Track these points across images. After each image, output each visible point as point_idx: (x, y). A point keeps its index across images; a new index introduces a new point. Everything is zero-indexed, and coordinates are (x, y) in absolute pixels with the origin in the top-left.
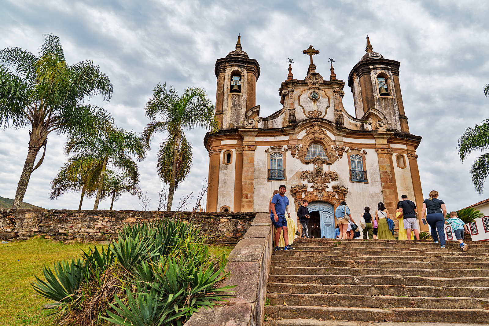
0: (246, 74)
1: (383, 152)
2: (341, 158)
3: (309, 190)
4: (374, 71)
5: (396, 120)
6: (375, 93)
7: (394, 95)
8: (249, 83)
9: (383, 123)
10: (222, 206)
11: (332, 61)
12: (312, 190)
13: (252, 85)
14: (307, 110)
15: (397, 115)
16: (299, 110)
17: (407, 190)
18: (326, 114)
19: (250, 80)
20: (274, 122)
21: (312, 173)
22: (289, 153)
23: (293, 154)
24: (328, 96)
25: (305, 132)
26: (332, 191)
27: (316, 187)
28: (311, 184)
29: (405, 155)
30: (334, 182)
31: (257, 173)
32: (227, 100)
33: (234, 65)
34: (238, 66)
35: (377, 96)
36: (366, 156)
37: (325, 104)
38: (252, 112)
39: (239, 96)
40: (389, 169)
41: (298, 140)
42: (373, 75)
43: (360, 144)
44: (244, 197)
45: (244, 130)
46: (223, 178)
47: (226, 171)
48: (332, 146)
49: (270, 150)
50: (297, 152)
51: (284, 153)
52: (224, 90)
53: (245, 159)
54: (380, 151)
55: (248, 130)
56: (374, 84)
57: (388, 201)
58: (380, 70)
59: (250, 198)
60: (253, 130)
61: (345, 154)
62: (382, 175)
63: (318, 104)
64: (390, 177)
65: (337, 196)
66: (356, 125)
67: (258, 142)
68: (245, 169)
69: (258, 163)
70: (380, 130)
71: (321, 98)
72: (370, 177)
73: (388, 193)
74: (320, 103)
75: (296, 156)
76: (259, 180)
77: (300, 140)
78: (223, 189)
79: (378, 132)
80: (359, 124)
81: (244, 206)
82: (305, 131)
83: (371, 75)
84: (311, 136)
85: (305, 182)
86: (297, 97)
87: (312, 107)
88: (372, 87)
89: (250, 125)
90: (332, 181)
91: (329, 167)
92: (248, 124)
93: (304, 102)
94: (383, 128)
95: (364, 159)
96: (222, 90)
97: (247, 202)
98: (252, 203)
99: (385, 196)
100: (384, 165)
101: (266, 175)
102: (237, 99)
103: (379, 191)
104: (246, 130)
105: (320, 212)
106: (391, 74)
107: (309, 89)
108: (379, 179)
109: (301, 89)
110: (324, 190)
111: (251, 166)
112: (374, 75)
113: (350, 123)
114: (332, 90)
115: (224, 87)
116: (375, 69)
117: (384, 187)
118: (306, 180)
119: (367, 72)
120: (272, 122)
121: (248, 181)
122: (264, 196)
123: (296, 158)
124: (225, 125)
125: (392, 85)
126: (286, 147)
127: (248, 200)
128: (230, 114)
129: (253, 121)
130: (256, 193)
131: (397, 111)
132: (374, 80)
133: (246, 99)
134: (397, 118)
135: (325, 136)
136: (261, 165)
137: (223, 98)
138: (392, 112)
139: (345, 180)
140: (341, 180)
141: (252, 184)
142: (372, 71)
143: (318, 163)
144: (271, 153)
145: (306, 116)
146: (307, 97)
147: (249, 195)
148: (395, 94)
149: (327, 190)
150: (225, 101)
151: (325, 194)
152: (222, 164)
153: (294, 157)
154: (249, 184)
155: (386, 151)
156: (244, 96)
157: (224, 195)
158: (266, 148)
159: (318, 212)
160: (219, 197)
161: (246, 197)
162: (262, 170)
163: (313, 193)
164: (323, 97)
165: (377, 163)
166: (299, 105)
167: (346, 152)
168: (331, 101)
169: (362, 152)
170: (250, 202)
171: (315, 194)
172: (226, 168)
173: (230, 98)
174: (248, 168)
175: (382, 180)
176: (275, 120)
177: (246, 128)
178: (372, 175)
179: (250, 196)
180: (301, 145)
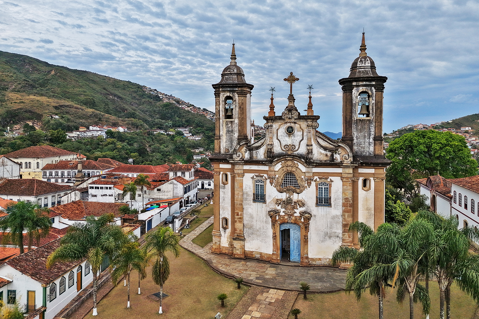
0: (238, 98)
1: (347, 180)
2: (309, 187)
3: (282, 214)
4: (356, 88)
5: (369, 143)
6: (354, 114)
7: (372, 115)
8: (240, 108)
9: (349, 155)
10: (223, 217)
11: (310, 88)
12: (283, 214)
13: (243, 109)
14: (283, 144)
15: (372, 136)
16: (277, 144)
17: (367, 210)
18: (299, 148)
19: (241, 104)
20: (257, 152)
21: (285, 201)
22: (268, 181)
23: (271, 183)
24: (302, 130)
25: (281, 165)
26: (299, 215)
27: (287, 212)
28: (284, 210)
29: (372, 179)
30: (301, 208)
31: (245, 196)
32: (223, 126)
33: (226, 91)
34: (230, 91)
35: (355, 118)
36: (332, 183)
37: (299, 138)
38: (239, 146)
39: (232, 122)
40: (351, 195)
41: (275, 171)
42: (354, 93)
43: (328, 173)
44: (236, 215)
45: (233, 162)
46: (222, 196)
47: (224, 190)
48: (303, 177)
49: (255, 177)
50: (274, 181)
51: (265, 180)
52: (219, 116)
53: (236, 184)
54: (344, 180)
55: (236, 162)
56: (354, 103)
57: (346, 223)
58: (362, 88)
59: (240, 216)
60: (240, 162)
61: (313, 183)
62: (344, 200)
63: (293, 138)
64: (350, 203)
65: (302, 220)
66: (327, 155)
67: (245, 170)
68: (236, 192)
69: (245, 188)
70: (345, 162)
71: (295, 132)
72: (334, 201)
73: (346, 216)
74: (295, 137)
75: (273, 185)
76: (246, 201)
77: (276, 171)
78: (223, 204)
79: (343, 165)
80: (329, 154)
81: (236, 221)
82: (280, 163)
83: (353, 93)
84: (285, 169)
85: (279, 208)
86: (275, 131)
87: (287, 141)
88: (352, 107)
89: (238, 158)
90: (300, 207)
91: (298, 195)
92: (236, 157)
93: (281, 136)
94: (348, 160)
95: (330, 185)
96: (218, 116)
97: (238, 218)
98: (242, 219)
99: (344, 219)
100: (347, 192)
101: (252, 198)
102: (230, 125)
103: (340, 214)
104: (235, 162)
105: (291, 230)
106: (374, 90)
107: (286, 123)
108: (341, 204)
109: (280, 123)
110: (292, 215)
111: (241, 190)
112: (356, 93)
113: (321, 153)
114: (306, 123)
115: (219, 112)
116: (358, 86)
117: (344, 211)
118: (280, 206)
119: (349, 90)
120: (256, 152)
121: (239, 202)
122: (250, 214)
123: (274, 186)
124: (222, 149)
125: (373, 104)
126: (266, 175)
127: (239, 217)
128: (225, 140)
129: (240, 154)
130: (244, 212)
131: (373, 133)
132: (355, 99)
133: (238, 124)
134: (371, 140)
135: (297, 169)
136: (248, 190)
137: (220, 123)
138: (366, 135)
139: (311, 206)
140: (308, 207)
141: (241, 204)
142: (355, 88)
143: (289, 193)
144: (256, 179)
145: (282, 150)
146: (284, 131)
147: (239, 214)
148: (374, 113)
149: (295, 215)
150: (221, 127)
151: (293, 218)
152: (221, 184)
153: (272, 185)
154: (240, 204)
155: (350, 180)
156: (237, 121)
157: (224, 209)
158: (252, 175)
159: (289, 229)
160: (220, 209)
161: (238, 215)
162: (249, 193)
163: (284, 217)
164: (298, 131)
165: (341, 190)
166: (277, 139)
167: (315, 181)
168: (305, 134)
169: (329, 180)
170: (240, 218)
171: (286, 217)
172: (224, 188)
173: (224, 124)
174: (238, 192)
175: (344, 205)
176: (258, 150)
177: (235, 160)
178: (336, 200)
179: (241, 214)
180: (277, 176)
